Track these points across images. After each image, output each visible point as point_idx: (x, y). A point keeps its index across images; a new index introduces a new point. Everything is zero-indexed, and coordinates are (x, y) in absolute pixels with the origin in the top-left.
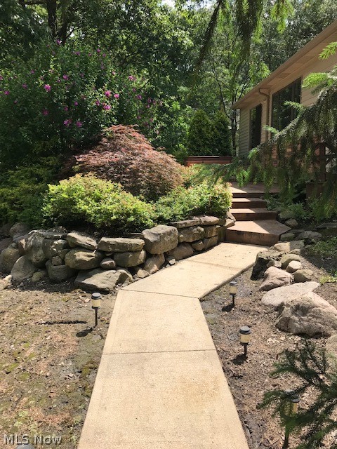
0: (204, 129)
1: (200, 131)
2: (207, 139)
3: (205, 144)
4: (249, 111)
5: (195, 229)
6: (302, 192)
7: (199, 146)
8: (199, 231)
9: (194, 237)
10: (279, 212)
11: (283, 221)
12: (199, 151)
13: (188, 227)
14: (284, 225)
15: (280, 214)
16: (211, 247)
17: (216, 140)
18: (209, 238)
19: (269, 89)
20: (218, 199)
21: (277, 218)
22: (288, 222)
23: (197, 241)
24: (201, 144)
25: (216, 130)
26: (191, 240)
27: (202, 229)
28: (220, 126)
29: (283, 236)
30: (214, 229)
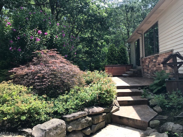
0: (114, 52)
1: (112, 53)
2: (115, 57)
3: (115, 59)
4: (134, 43)
5: (84, 120)
6: (163, 86)
7: (112, 60)
8: (87, 120)
9: (82, 126)
10: (149, 99)
11: (152, 107)
12: (112, 62)
13: (77, 119)
14: (152, 110)
15: (150, 101)
16: (99, 130)
17: (120, 57)
18: (96, 124)
19: (142, 31)
20: (104, 94)
21: (148, 104)
22: (155, 108)
23: (86, 128)
24: (113, 59)
25: (119, 53)
26: (80, 129)
27: (90, 119)
28: (122, 50)
29: (151, 123)
30: (101, 117)
